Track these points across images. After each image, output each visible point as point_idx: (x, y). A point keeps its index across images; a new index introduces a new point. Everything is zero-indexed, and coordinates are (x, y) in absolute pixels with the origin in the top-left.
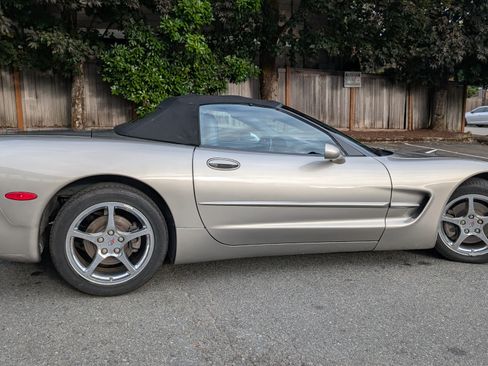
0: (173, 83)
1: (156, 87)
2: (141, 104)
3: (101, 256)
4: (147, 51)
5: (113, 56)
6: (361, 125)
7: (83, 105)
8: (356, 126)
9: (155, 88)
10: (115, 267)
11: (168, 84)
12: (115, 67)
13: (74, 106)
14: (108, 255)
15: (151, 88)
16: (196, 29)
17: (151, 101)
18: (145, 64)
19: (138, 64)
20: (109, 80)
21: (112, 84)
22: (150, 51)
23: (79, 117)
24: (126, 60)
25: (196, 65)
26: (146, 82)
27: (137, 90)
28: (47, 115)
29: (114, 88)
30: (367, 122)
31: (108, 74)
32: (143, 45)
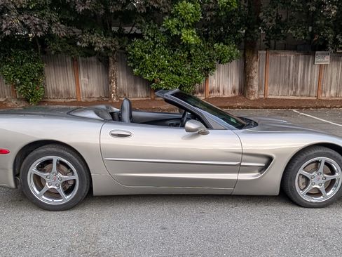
0: (176, 66)
1: (164, 69)
2: (153, 81)
3: (48, 187)
4: (156, 43)
5: (133, 48)
6: (327, 95)
7: (116, 83)
8: (323, 95)
9: (162, 70)
10: (52, 194)
11: (172, 66)
12: (134, 56)
13: (110, 83)
14: (52, 187)
15: (160, 70)
16: (189, 25)
17: (161, 80)
18: (155, 52)
19: (149, 53)
20: (132, 65)
21: (134, 67)
22: (158, 43)
23: (114, 91)
24: (142, 50)
25: (192, 51)
26: (156, 66)
27: (150, 72)
28: (95, 90)
29: (135, 70)
30: (333, 92)
31: (131, 61)
32: (153, 39)
